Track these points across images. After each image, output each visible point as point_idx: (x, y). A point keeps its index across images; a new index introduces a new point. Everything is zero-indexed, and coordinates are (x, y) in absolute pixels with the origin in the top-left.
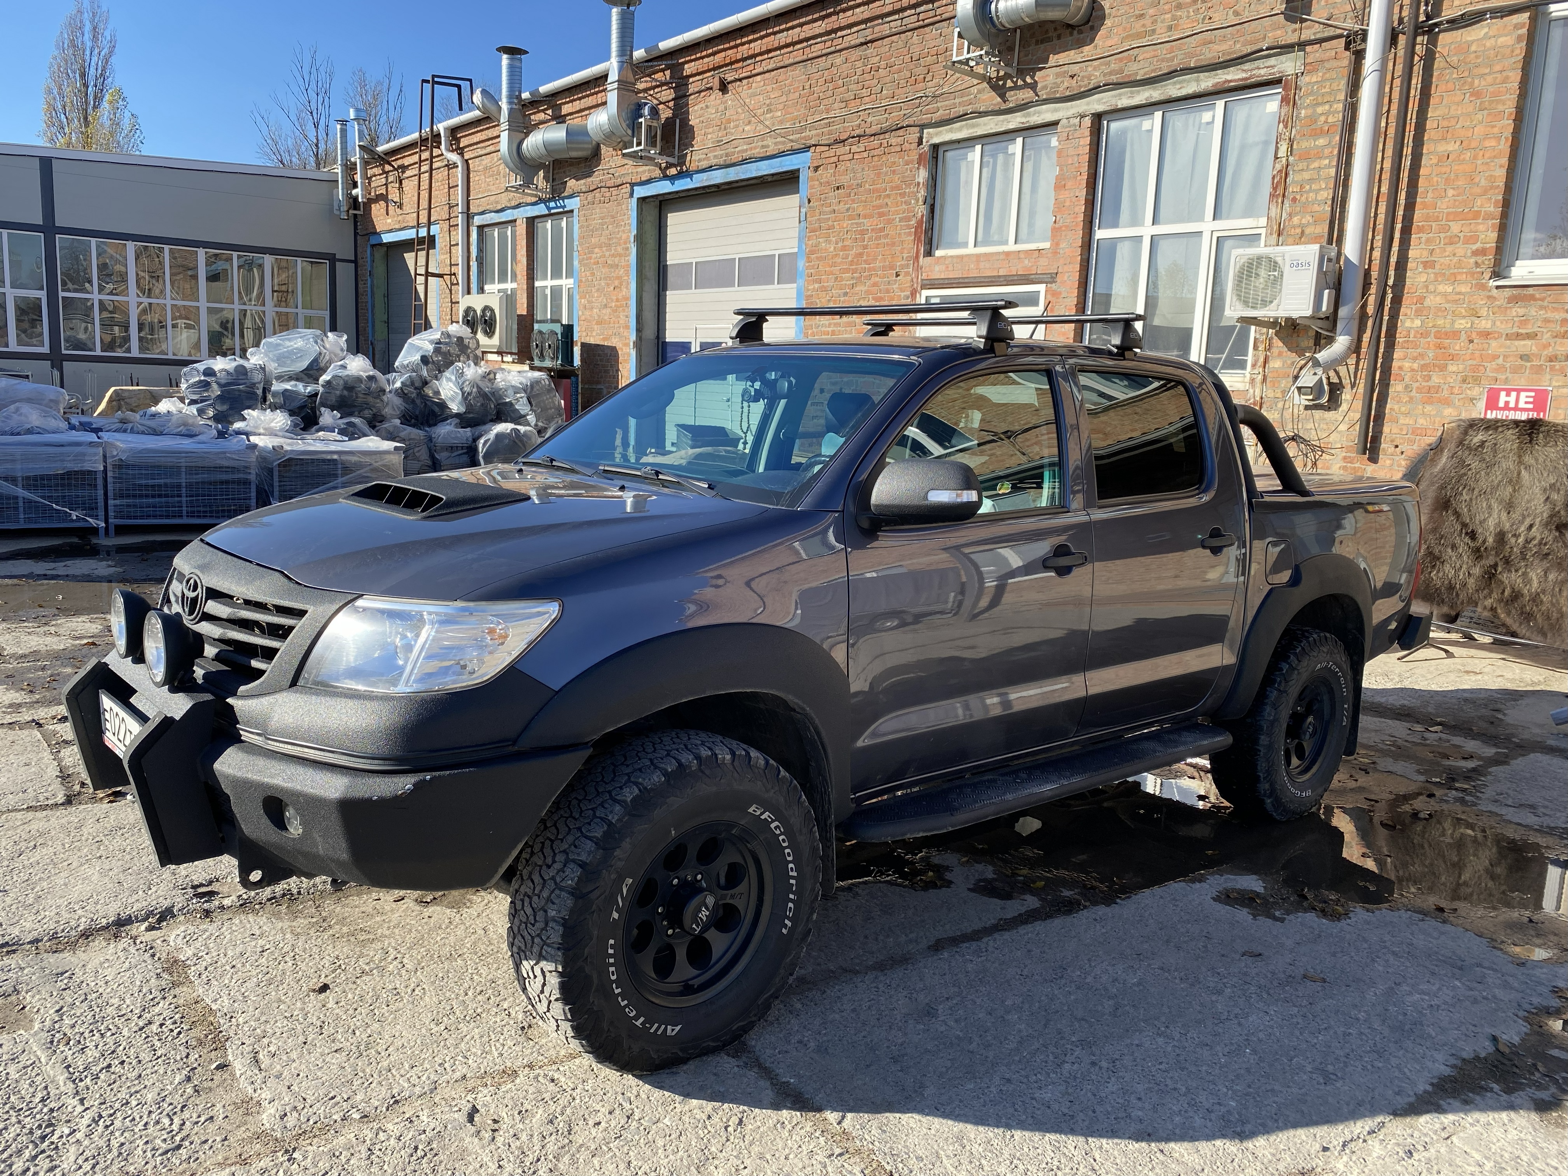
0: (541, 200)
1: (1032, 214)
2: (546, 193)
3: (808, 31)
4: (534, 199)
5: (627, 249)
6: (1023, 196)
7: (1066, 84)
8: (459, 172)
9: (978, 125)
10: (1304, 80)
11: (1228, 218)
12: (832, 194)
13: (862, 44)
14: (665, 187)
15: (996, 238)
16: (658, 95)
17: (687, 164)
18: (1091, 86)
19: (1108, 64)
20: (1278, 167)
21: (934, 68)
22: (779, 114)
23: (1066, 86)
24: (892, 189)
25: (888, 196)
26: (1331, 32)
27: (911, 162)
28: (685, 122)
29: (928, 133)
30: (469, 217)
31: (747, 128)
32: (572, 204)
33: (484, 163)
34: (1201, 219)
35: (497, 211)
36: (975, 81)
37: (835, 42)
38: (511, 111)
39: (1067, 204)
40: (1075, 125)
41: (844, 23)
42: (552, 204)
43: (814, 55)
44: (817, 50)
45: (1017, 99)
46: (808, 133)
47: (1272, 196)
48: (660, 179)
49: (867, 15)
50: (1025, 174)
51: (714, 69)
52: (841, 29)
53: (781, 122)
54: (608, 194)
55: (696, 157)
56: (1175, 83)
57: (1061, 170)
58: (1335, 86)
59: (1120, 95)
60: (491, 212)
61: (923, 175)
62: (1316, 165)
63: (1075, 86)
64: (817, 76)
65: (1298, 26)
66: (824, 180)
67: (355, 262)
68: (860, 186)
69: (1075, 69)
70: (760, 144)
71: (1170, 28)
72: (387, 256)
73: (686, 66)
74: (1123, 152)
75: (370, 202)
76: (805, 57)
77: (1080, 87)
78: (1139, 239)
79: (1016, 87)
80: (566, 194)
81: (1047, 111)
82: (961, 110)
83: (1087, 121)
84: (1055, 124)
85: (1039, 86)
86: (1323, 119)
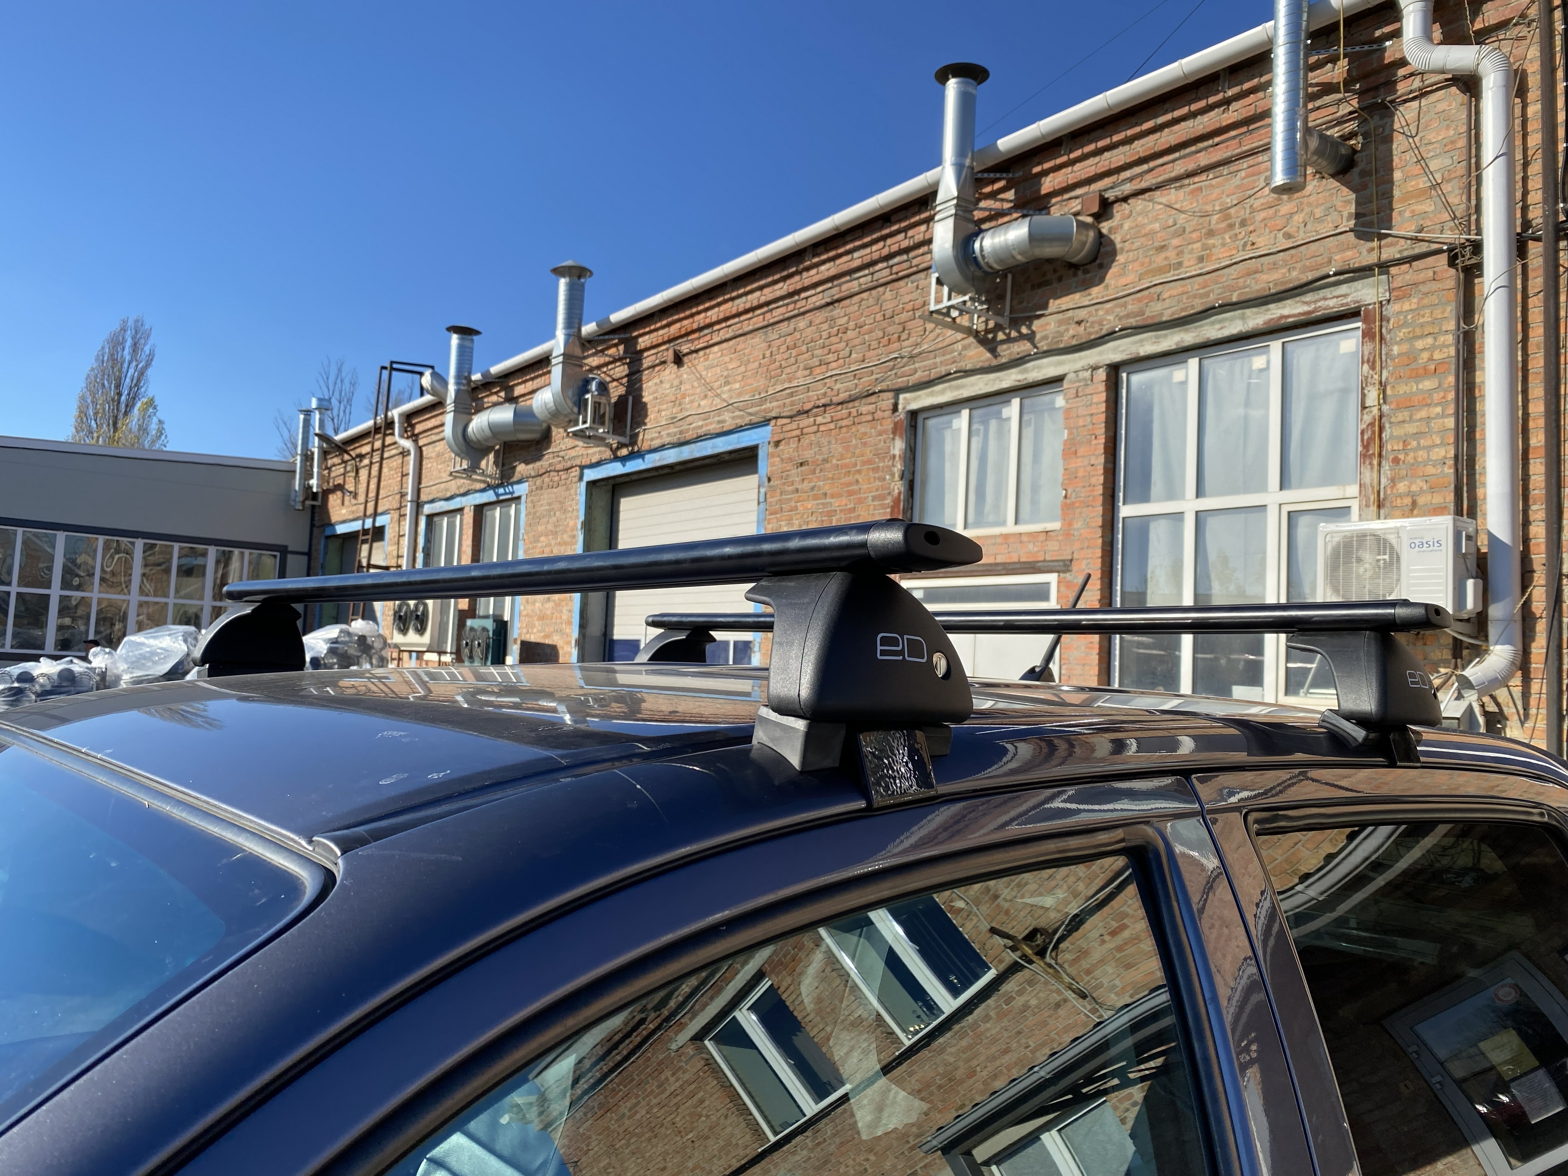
0: (490, 487)
1: (1035, 489)
2: (495, 478)
3: (768, 294)
4: (483, 486)
5: (574, 537)
6: (1023, 469)
7: (1071, 332)
8: (411, 459)
9: (962, 387)
10: (1391, 310)
11: (1301, 486)
12: (794, 471)
13: (828, 304)
14: (616, 469)
15: (991, 518)
16: (612, 372)
17: (639, 443)
18: (1104, 332)
19: (1125, 305)
20: (1368, 418)
21: (909, 325)
22: (737, 385)
23: (1072, 334)
24: (864, 463)
25: (859, 472)
26: (1423, 248)
27: (885, 432)
28: (638, 399)
29: (905, 399)
30: (418, 505)
31: (703, 403)
32: (521, 490)
33: (437, 449)
34: (1263, 488)
35: (447, 499)
36: (960, 336)
37: (799, 305)
38: (458, 392)
39: (1081, 474)
40: (1085, 379)
41: (807, 282)
42: (501, 491)
43: (776, 319)
44: (778, 313)
45: (1011, 354)
46: (768, 405)
47: (1365, 456)
48: (612, 461)
49: (833, 272)
50: (1025, 442)
51: (669, 341)
52: (805, 289)
53: (740, 395)
54: (556, 479)
55: (649, 436)
56: (1213, 323)
57: (1070, 434)
58: (1438, 314)
59: (1141, 341)
60: (441, 500)
61: (898, 446)
62: (1423, 414)
63: (1082, 333)
64: (778, 342)
65: (1375, 244)
66: (786, 456)
67: (309, 554)
68: (826, 461)
69: (1082, 314)
70: (717, 419)
71: (1201, 259)
72: (342, 549)
73: (640, 340)
74: (1149, 409)
75: (326, 493)
76: (765, 323)
77: (1090, 334)
78: (1178, 516)
79: (1009, 340)
80: (515, 479)
81: (1049, 365)
82: (943, 370)
83: (1101, 374)
84: (1058, 380)
85: (1038, 336)
86: (1425, 355)
